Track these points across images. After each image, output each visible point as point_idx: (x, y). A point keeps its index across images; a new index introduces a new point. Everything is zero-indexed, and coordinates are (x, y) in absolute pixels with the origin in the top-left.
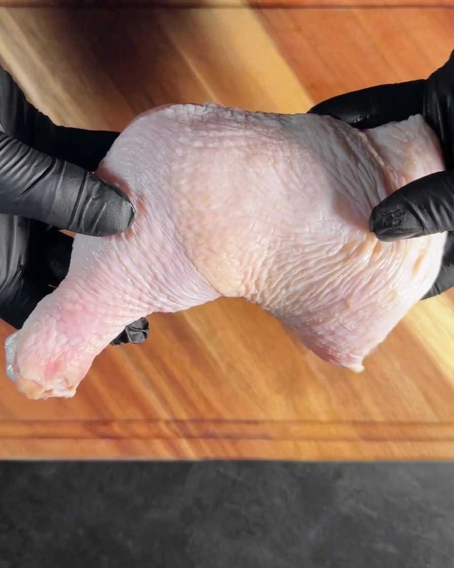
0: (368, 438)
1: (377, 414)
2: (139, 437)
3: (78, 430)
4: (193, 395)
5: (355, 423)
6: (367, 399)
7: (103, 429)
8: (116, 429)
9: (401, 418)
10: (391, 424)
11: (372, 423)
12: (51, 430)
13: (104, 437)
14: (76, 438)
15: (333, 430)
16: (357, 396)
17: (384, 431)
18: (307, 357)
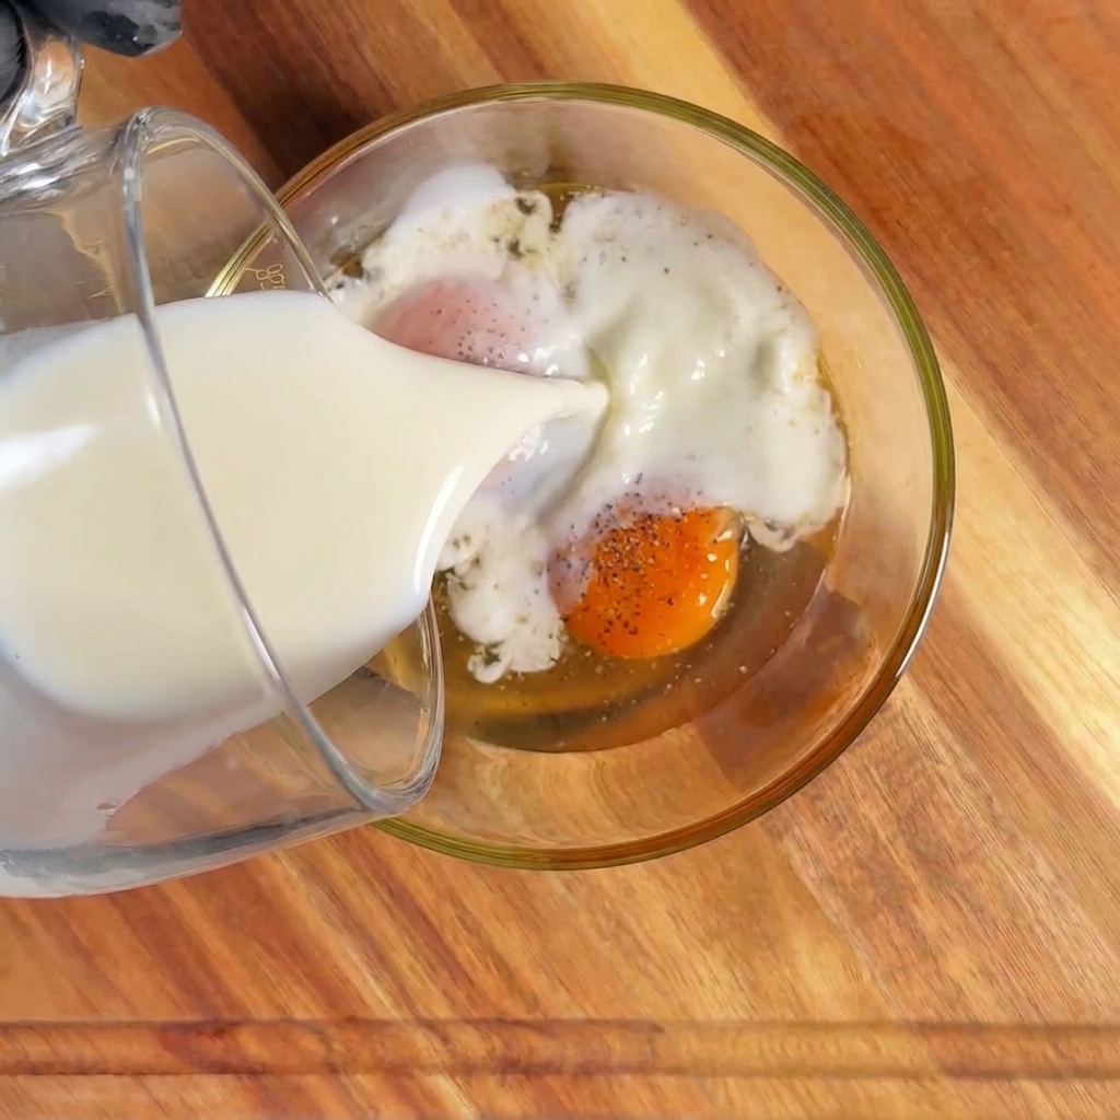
0: (961, 1071)
1: (985, 1004)
2: (308, 1069)
3: (142, 1050)
4: (464, 951)
5: (924, 1029)
6: (959, 963)
7: (215, 1048)
8: (251, 1046)
9: (1058, 1014)
10: (1025, 1030)
11: (977, 1029)
12: (72, 1049)
13: (221, 1068)
14: (139, 1073)
15: (860, 1047)
16: (929, 954)
17: (1009, 1052)
18: (789, 845)
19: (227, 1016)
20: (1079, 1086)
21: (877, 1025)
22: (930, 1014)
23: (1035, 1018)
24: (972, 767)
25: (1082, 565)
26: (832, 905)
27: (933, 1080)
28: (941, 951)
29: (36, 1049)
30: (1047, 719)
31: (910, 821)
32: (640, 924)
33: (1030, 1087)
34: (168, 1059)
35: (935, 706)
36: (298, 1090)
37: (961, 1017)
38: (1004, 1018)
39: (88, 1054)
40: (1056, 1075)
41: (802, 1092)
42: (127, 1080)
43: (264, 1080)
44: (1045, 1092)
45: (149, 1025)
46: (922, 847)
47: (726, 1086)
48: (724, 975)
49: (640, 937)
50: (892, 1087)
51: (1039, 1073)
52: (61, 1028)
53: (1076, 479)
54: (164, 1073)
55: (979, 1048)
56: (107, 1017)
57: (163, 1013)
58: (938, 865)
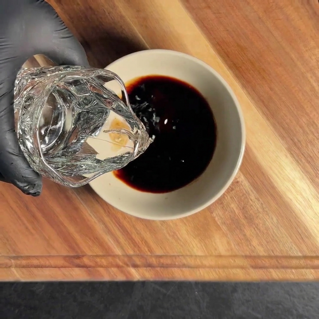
0: (255, 267)
1: (261, 251)
2: (101, 266)
3: (61, 262)
5: (246, 257)
6: (255, 242)
7: (77, 261)
8: (86, 261)
9: (278, 254)
10: (270, 257)
11: (259, 257)
12: (42, 262)
13: (78, 266)
14: (60, 267)
15: (231, 261)
17: (267, 263)
18: (214, 215)
19: (81, 254)
20: (283, 270)
21: (235, 256)
22: (248, 253)
23: (273, 254)
24: (257, 196)
25: (284, 149)
26: (224, 228)
27: (249, 269)
28: (251, 239)
29: (35, 262)
30: (276, 185)
31: (244, 209)
32: (179, 233)
33: (271, 270)
34: (66, 264)
35: (249, 182)
36: (98, 271)
37: (255, 254)
38: (265, 254)
39: (47, 263)
40: (277, 268)
41: (217, 272)
42: (57, 269)
43: (89, 269)
44: (275, 272)
45: (62, 256)
46: (246, 215)
47: (199, 271)
48: (199, 245)
49: (179, 236)
50: (238, 270)
51: (273, 267)
52: (41, 257)
53: (283, 128)
54: (65, 267)
55: (260, 261)
56: (52, 254)
57: (65, 253)
58: (250, 219)
